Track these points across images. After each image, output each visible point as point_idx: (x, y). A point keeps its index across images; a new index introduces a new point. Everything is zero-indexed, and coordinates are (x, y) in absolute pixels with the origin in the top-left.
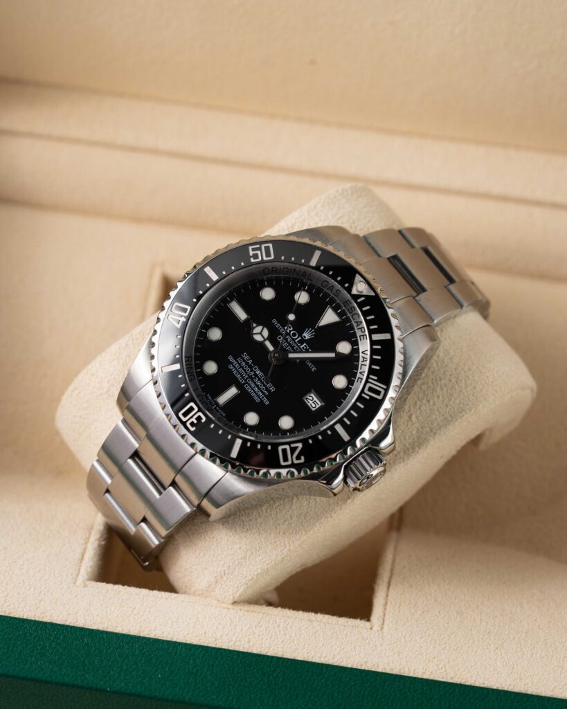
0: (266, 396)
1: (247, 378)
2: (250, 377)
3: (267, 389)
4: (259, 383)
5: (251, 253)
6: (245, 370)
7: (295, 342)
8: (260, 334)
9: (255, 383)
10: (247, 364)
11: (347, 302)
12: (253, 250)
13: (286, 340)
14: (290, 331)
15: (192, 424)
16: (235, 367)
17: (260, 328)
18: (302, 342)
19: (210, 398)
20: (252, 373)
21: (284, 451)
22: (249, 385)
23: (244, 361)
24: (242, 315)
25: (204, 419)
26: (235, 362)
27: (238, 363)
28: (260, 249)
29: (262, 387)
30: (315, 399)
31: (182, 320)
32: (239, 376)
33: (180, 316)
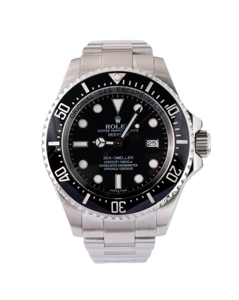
0: (133, 163)
1: (117, 165)
2: (118, 164)
3: (130, 160)
4: (124, 162)
5: (59, 116)
6: (112, 164)
7: (117, 129)
8: (100, 143)
9: (122, 164)
10: (110, 160)
11: (118, 89)
12: (58, 114)
13: (113, 132)
14: (110, 127)
15: (122, 210)
16: (107, 167)
17: (97, 141)
18: (119, 126)
19: (112, 191)
20: (116, 161)
21: (170, 176)
22: (121, 167)
23: (107, 160)
24: (84, 144)
25: (125, 203)
26: (105, 165)
27: (106, 164)
28: (59, 111)
29: (127, 162)
30: (152, 141)
31: (66, 175)
32: (113, 169)
33: (64, 175)
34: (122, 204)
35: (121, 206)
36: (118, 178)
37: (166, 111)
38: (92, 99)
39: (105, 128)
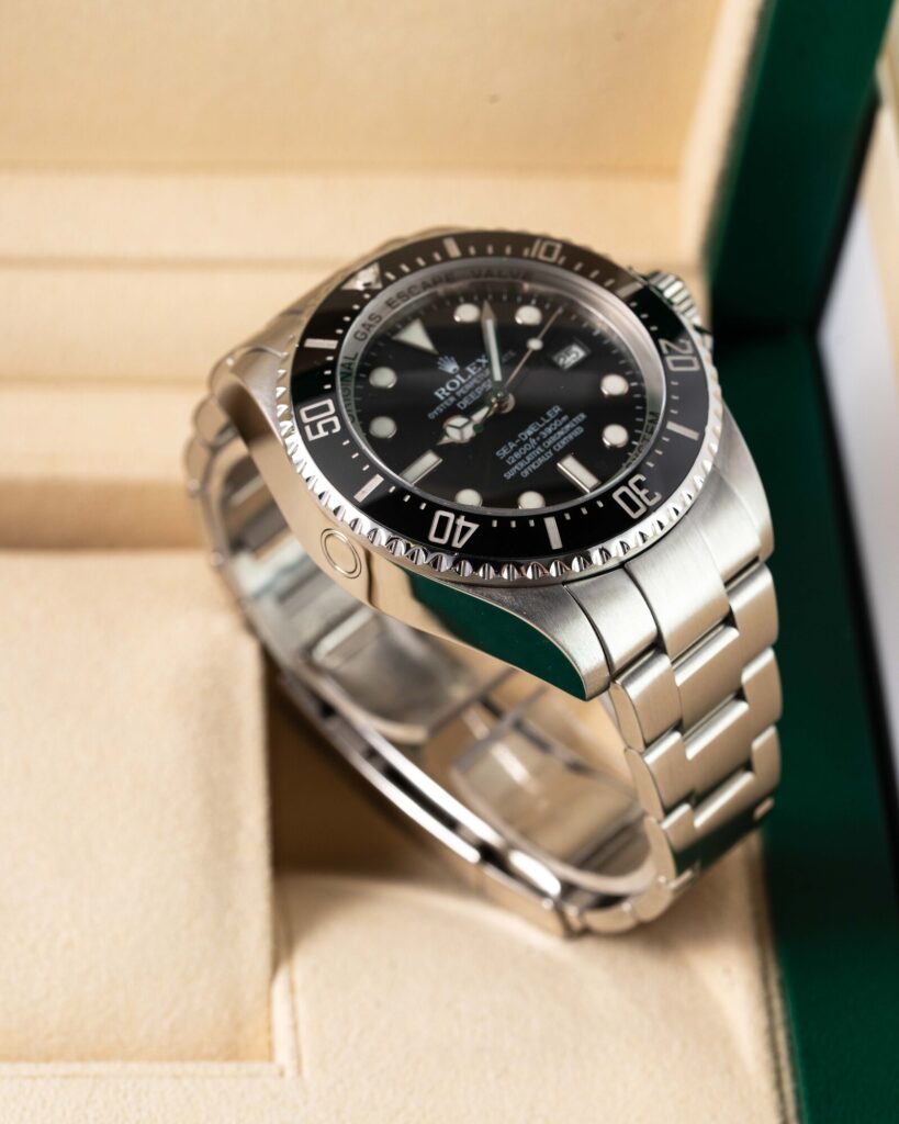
0: (571, 418)
1: (543, 447)
2: (539, 443)
3: (559, 416)
4: (550, 430)
5: (323, 434)
6: (528, 452)
7: (467, 383)
8: (459, 430)
9: (549, 436)
10: (515, 450)
12: (315, 431)
13: (463, 396)
14: (447, 391)
16: (525, 467)
17: (450, 431)
20: (533, 441)
21: (676, 364)
22: (555, 443)
23: (511, 454)
24: (429, 461)
25: (640, 477)
26: (516, 467)
27: (516, 463)
29: (555, 424)
30: (563, 354)
31: (462, 522)
32: (541, 461)
33: (455, 526)
34: (639, 484)
35: (641, 489)
36: (572, 468)
37: (536, 259)
38: (354, 359)
39: (438, 402)
